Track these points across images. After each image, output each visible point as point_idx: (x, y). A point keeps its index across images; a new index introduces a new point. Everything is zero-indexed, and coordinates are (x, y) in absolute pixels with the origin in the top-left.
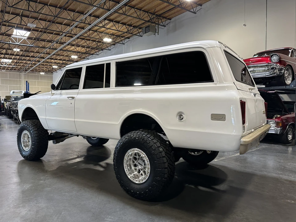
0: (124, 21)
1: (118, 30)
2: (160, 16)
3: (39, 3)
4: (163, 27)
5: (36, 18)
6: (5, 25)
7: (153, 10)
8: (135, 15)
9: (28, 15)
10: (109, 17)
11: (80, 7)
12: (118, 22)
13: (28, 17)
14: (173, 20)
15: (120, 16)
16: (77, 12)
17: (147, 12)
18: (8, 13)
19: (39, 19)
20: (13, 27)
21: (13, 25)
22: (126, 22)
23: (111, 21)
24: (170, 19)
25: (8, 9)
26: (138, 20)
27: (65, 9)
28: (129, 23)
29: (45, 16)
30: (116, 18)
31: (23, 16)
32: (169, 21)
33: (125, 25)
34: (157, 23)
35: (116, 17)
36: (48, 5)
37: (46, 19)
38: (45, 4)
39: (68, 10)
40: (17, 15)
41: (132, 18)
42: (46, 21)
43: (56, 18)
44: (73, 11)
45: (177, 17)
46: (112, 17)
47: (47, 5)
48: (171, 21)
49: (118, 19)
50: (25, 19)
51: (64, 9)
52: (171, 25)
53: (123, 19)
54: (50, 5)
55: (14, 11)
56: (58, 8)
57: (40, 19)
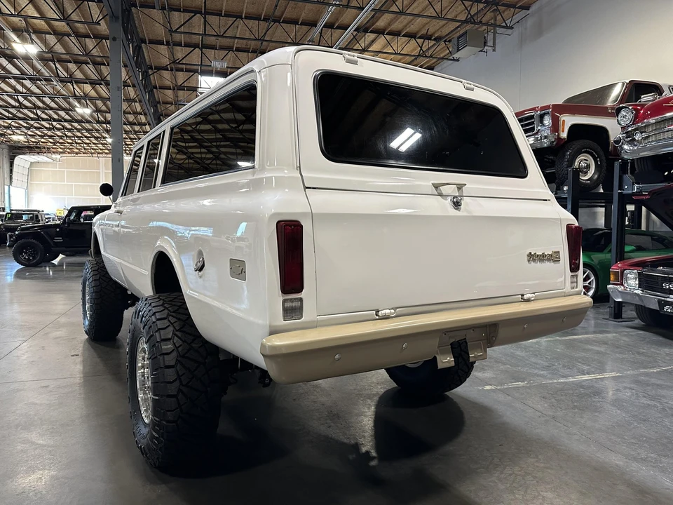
0: (412, 28)
1: (396, 54)
2: (496, 2)
3: (226, 15)
4: (509, 31)
5: (229, 49)
6: (182, 70)
8: (430, 12)
9: (214, 44)
10: (373, 24)
11: (306, 11)
12: (396, 34)
13: (213, 47)
14: (533, 8)
15: (397, 20)
16: (303, 24)
18: (180, 45)
19: (236, 50)
20: (195, 71)
21: (195, 67)
22: (417, 30)
23: (380, 32)
24: (527, 8)
25: (177, 37)
26: (444, 22)
27: (277, 20)
28: (424, 32)
29: (245, 41)
30: (389, 24)
31: (205, 46)
32: (524, 12)
33: (415, 37)
34: (492, 22)
35: (391, 22)
36: (243, 16)
37: (249, 48)
38: (238, 16)
39: (284, 22)
40: (195, 46)
41: (428, 20)
42: (248, 52)
43: (264, 43)
44: (294, 22)
46: (381, 24)
47: (242, 19)
48: (528, 12)
49: (396, 26)
50: (210, 53)
51: (275, 21)
52: (530, 22)
53: (408, 24)
54: (246, 18)
55: (188, 40)
56: (264, 20)
57: (238, 50)
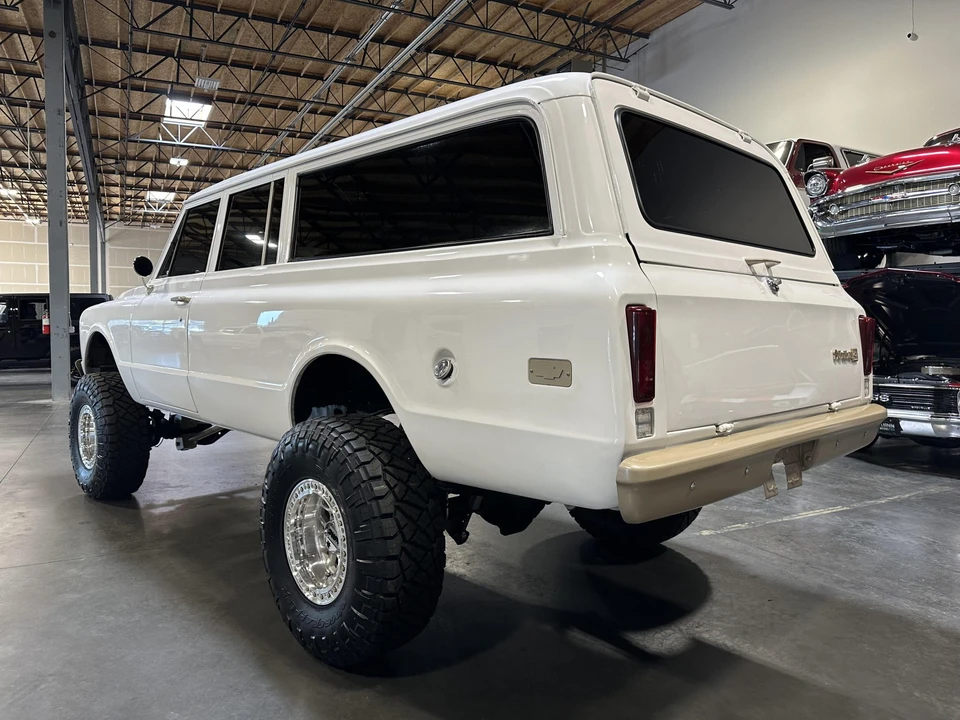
0: (492, 52)
1: (469, 85)
2: (608, 25)
3: (223, 11)
4: (622, 65)
5: (221, 62)
6: (140, 89)
7: (583, 8)
8: (523, 31)
9: (198, 52)
10: (439, 42)
11: (347, 15)
12: (470, 57)
13: (196, 58)
14: (654, 36)
15: (475, 38)
16: (339, 33)
17: (564, 16)
18: (142, 49)
19: (232, 65)
20: (162, 92)
21: (163, 86)
22: (499, 54)
23: (448, 53)
24: (647, 36)
25: (140, 38)
26: (537, 45)
27: (301, 25)
28: (508, 57)
29: (247, 51)
30: (462, 43)
31: (183, 55)
32: (642, 41)
33: (495, 64)
34: (601, 50)
35: (464, 40)
36: (250, 15)
37: (252, 63)
38: (242, 14)
39: (311, 28)
40: (168, 54)
41: (516, 40)
42: (251, 68)
43: (278, 57)
44: (326, 29)
45: (669, 26)
46: (449, 42)
47: (247, 18)
48: (647, 41)
49: (471, 47)
50: (191, 66)
51: (297, 26)
52: (649, 55)
53: (488, 44)
54: (255, 17)
55: (157, 44)
56: (281, 23)
57: (235, 64)
